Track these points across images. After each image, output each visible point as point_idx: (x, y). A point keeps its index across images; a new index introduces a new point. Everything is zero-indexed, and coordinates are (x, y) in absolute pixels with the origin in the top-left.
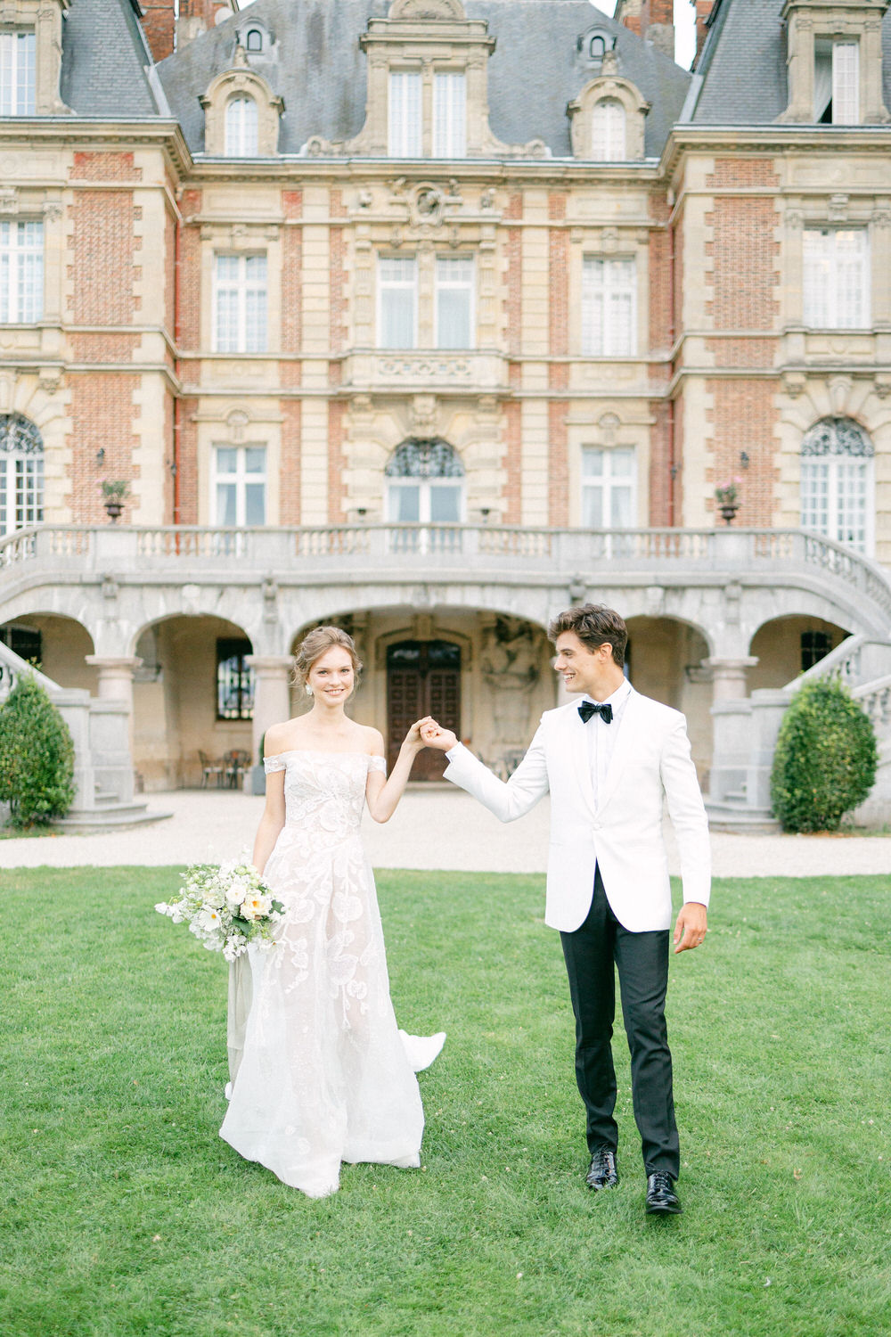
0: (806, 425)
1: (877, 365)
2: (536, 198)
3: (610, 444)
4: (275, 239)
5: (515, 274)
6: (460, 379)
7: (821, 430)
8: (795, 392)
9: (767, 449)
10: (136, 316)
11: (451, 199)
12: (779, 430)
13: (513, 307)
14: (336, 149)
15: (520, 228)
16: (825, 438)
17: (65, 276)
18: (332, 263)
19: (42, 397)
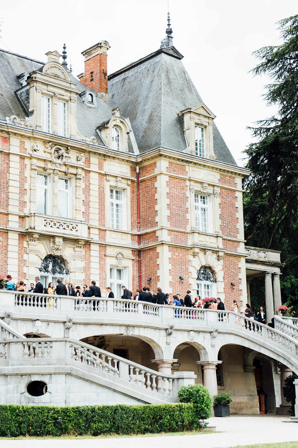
0: (198, 268)
1: (218, 248)
2: (94, 160)
5: (87, 190)
6: (74, 232)
8: (196, 255)
9: (187, 276)
11: (67, 155)
12: (190, 269)
13: (87, 203)
15: (90, 171)
16: (203, 274)
18: (20, 173)
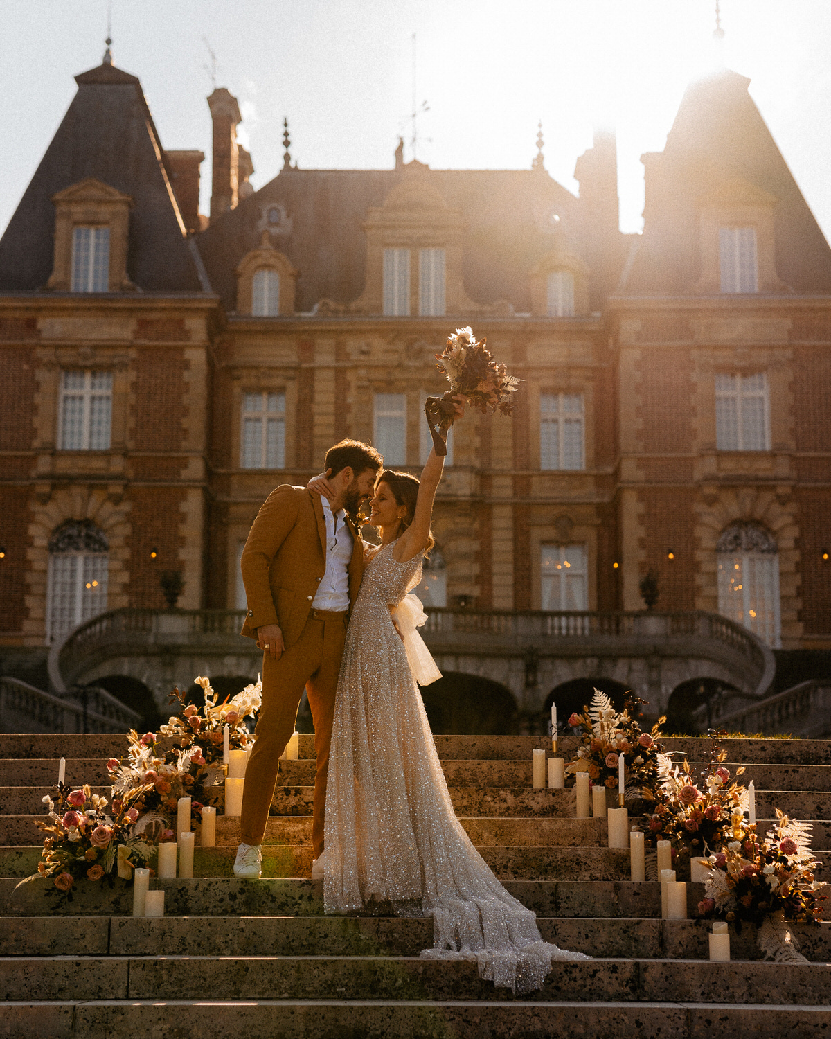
0: (719, 527)
1: (775, 479)
2: (502, 345)
3: (564, 540)
4: (293, 379)
7: (733, 531)
8: (712, 501)
9: (689, 546)
10: (184, 444)
12: (699, 532)
13: (484, 431)
14: (341, 308)
16: (737, 537)
17: (128, 412)
18: (337, 397)
19: (109, 507)
